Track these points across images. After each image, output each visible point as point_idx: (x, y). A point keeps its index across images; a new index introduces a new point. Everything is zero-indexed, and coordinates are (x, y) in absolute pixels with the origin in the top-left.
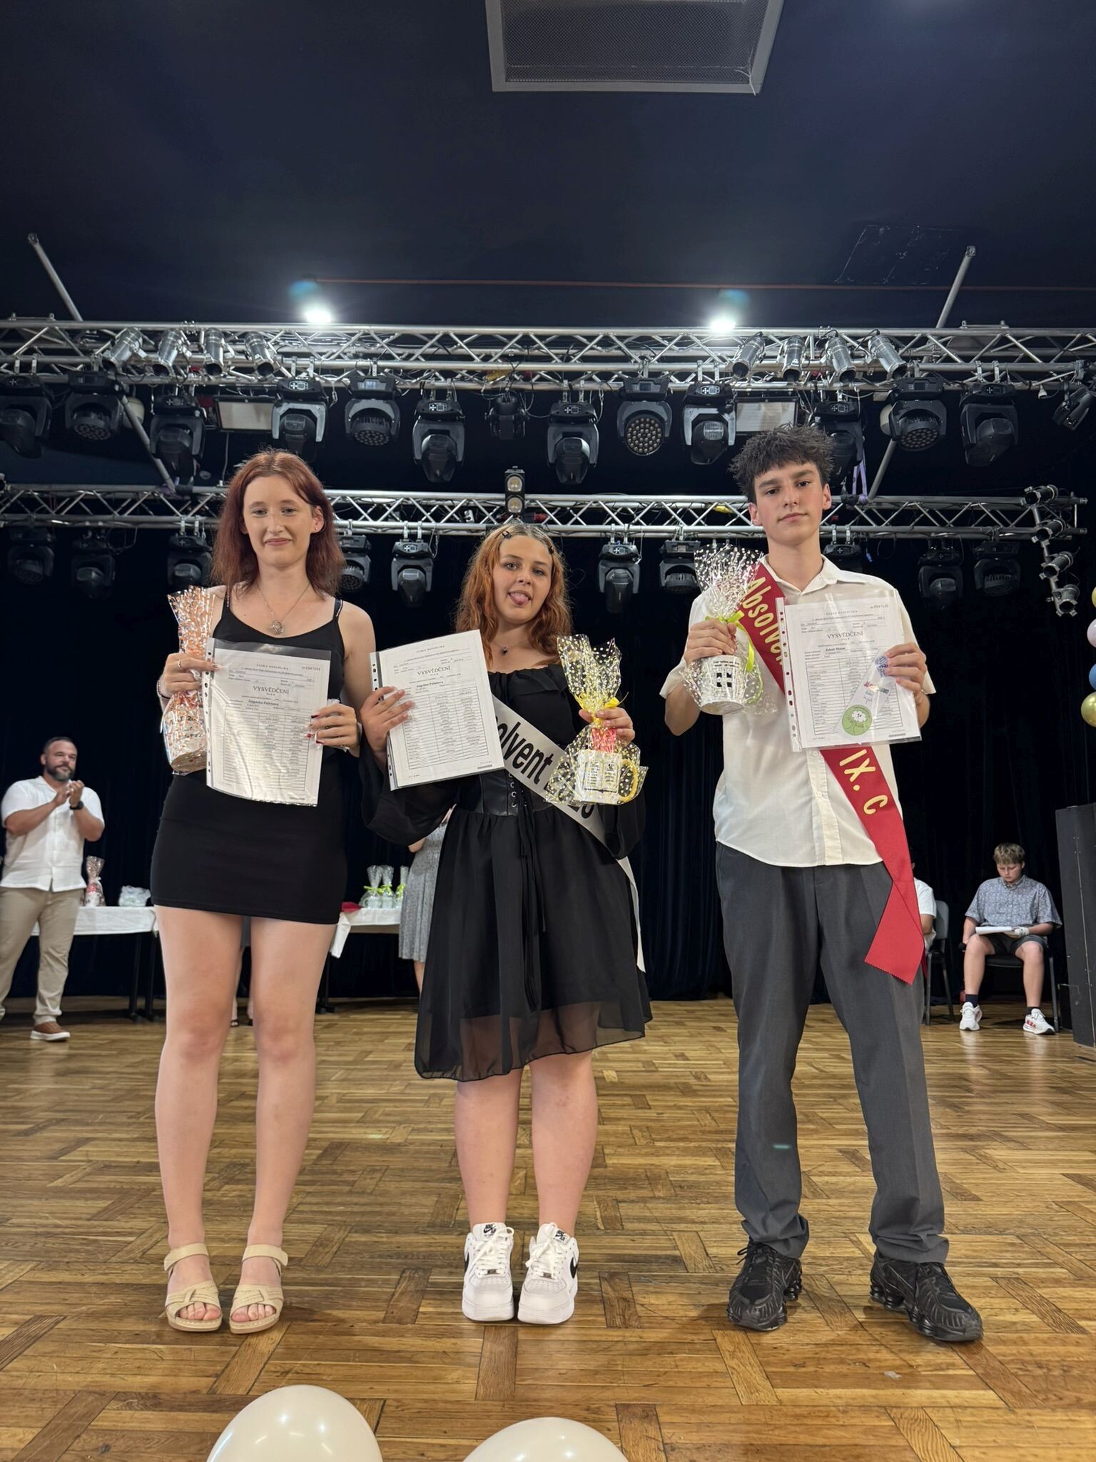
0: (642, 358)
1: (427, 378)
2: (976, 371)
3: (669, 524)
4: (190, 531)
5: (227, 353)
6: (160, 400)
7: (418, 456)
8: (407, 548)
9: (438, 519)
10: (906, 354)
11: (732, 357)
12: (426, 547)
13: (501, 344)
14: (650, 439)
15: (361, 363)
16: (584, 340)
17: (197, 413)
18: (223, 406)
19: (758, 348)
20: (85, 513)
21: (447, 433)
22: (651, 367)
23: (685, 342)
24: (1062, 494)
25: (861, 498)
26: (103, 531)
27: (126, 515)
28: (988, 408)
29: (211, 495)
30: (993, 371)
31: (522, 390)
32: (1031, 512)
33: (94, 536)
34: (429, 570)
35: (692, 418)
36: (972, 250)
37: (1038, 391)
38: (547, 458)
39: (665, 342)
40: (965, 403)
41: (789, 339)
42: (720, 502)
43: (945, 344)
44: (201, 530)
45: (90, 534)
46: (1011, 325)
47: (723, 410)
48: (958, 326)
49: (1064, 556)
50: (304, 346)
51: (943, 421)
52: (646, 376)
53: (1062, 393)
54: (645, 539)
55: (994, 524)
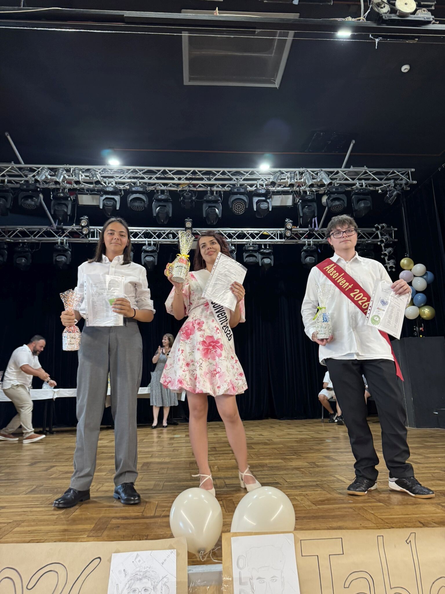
0: (237, 179)
1: (157, 186)
2: (356, 183)
3: (246, 239)
4: (62, 243)
5: (82, 177)
6: (55, 194)
7: (155, 215)
8: (147, 249)
9: (159, 238)
10: (332, 177)
11: (269, 179)
12: (155, 248)
13: (185, 174)
14: (241, 208)
15: (133, 180)
16: (216, 173)
17: (69, 199)
18: (80, 196)
19: (279, 176)
20: (20, 237)
21: (165, 206)
22: (241, 182)
23: (252, 173)
24: (388, 227)
25: (316, 229)
26: (26, 244)
27: (36, 237)
28: (361, 197)
29: (70, 230)
30: (362, 183)
31: (193, 191)
32: (377, 234)
33: (23, 246)
34: (156, 257)
35: (256, 201)
36: (354, 141)
37: (378, 191)
38: (203, 215)
39: (245, 173)
40: (353, 195)
41: (291, 173)
42: (265, 231)
43: (345, 174)
44: (66, 243)
45: (21, 245)
46: (368, 167)
47: (267, 198)
48: (349, 167)
49: (390, 249)
50: (110, 173)
51: (346, 201)
52: (239, 186)
53: (387, 191)
54: (238, 245)
55: (364, 238)
